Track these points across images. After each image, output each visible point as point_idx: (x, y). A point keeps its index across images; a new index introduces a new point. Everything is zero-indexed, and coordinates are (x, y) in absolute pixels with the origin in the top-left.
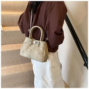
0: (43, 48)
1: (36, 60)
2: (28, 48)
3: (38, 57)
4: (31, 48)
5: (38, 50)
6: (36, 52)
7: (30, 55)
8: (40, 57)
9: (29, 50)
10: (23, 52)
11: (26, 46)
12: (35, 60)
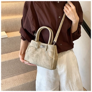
0: (51, 52)
1: (44, 67)
2: (33, 53)
3: (46, 63)
4: (38, 53)
5: (45, 55)
6: (44, 57)
7: (36, 61)
8: (49, 63)
9: (35, 55)
10: (28, 57)
11: (32, 50)
12: (42, 67)
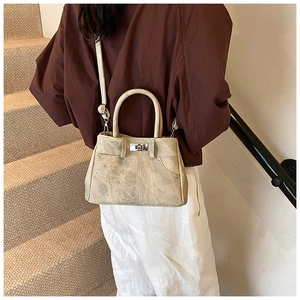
0: (172, 158)
1: (159, 205)
2: (115, 171)
3: (164, 193)
4: (129, 169)
5: (156, 170)
6: (153, 179)
7: (133, 194)
8: (172, 191)
9: (122, 178)
10: (103, 189)
11: (108, 165)
12: (154, 205)
